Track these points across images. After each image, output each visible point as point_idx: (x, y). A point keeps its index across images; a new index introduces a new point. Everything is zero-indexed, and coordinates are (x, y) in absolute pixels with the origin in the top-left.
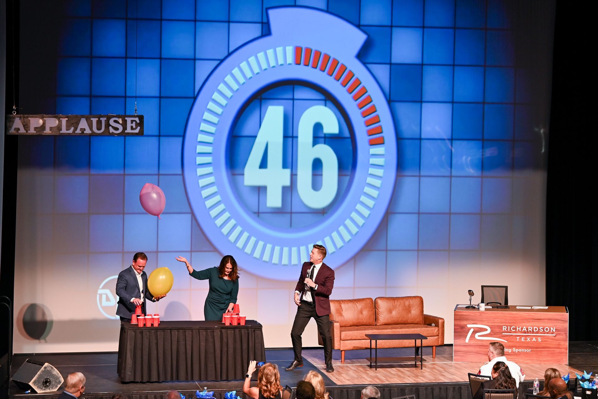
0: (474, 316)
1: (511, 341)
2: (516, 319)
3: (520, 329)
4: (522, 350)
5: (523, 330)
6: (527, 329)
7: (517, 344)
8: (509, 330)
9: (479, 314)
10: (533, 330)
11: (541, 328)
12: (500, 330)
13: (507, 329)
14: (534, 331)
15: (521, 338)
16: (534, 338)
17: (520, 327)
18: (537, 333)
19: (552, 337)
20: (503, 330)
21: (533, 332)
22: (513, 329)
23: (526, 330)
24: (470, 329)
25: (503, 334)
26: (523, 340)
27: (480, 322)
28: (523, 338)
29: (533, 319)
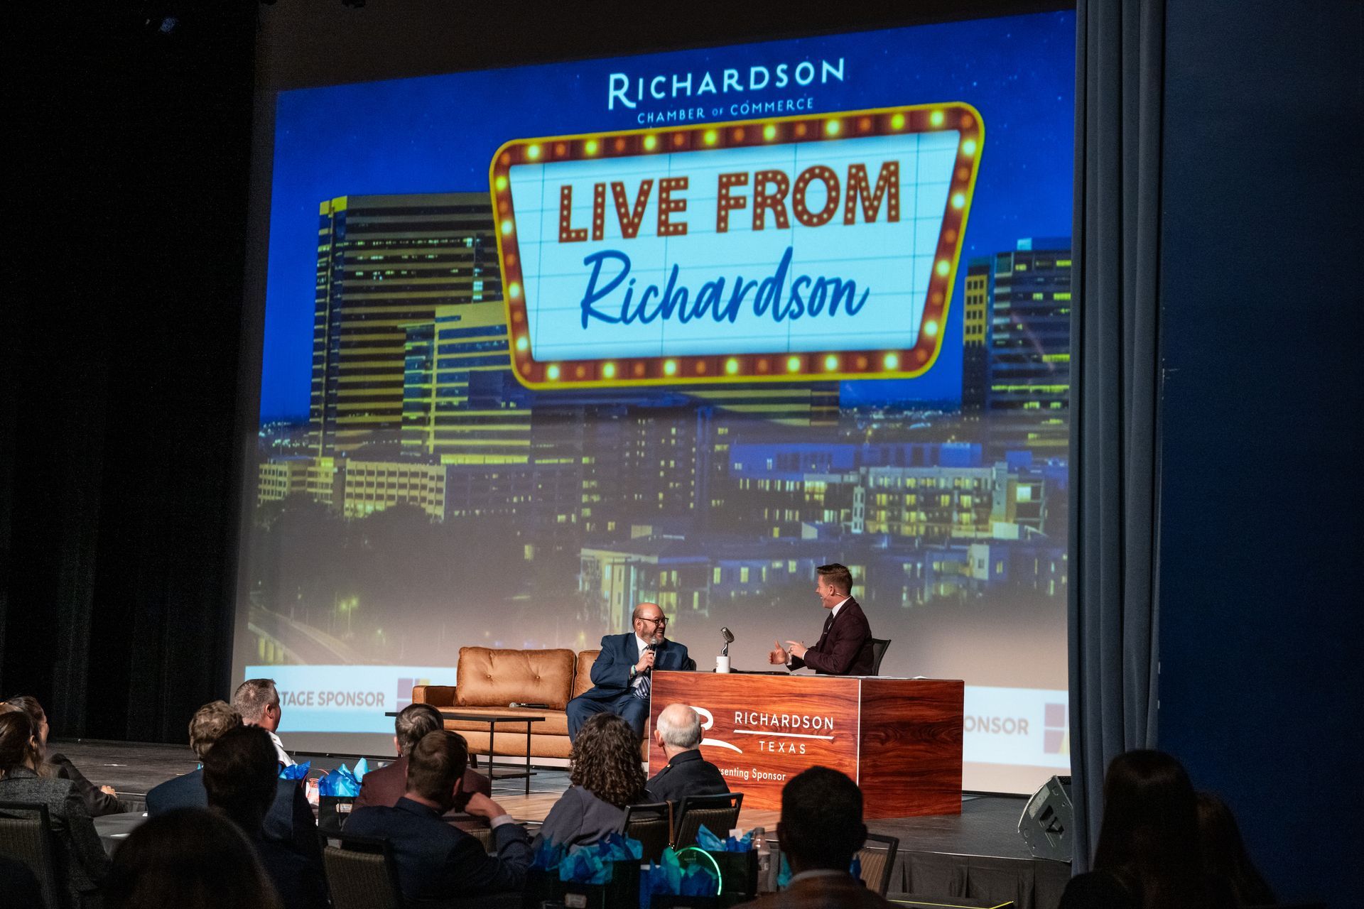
0: (684, 684)
1: (749, 752)
2: (761, 694)
3: (766, 719)
4: (769, 774)
5: (773, 722)
6: (780, 721)
7: (760, 759)
8: (746, 722)
10: (790, 723)
11: (806, 719)
12: (729, 721)
13: (743, 719)
14: (794, 726)
15: (767, 744)
16: (792, 745)
18: (799, 730)
19: (827, 744)
20: (736, 722)
21: (790, 730)
22: (754, 719)
23: (777, 722)
25: (736, 731)
26: (772, 748)
27: (696, 700)
28: (772, 745)
29: (791, 694)
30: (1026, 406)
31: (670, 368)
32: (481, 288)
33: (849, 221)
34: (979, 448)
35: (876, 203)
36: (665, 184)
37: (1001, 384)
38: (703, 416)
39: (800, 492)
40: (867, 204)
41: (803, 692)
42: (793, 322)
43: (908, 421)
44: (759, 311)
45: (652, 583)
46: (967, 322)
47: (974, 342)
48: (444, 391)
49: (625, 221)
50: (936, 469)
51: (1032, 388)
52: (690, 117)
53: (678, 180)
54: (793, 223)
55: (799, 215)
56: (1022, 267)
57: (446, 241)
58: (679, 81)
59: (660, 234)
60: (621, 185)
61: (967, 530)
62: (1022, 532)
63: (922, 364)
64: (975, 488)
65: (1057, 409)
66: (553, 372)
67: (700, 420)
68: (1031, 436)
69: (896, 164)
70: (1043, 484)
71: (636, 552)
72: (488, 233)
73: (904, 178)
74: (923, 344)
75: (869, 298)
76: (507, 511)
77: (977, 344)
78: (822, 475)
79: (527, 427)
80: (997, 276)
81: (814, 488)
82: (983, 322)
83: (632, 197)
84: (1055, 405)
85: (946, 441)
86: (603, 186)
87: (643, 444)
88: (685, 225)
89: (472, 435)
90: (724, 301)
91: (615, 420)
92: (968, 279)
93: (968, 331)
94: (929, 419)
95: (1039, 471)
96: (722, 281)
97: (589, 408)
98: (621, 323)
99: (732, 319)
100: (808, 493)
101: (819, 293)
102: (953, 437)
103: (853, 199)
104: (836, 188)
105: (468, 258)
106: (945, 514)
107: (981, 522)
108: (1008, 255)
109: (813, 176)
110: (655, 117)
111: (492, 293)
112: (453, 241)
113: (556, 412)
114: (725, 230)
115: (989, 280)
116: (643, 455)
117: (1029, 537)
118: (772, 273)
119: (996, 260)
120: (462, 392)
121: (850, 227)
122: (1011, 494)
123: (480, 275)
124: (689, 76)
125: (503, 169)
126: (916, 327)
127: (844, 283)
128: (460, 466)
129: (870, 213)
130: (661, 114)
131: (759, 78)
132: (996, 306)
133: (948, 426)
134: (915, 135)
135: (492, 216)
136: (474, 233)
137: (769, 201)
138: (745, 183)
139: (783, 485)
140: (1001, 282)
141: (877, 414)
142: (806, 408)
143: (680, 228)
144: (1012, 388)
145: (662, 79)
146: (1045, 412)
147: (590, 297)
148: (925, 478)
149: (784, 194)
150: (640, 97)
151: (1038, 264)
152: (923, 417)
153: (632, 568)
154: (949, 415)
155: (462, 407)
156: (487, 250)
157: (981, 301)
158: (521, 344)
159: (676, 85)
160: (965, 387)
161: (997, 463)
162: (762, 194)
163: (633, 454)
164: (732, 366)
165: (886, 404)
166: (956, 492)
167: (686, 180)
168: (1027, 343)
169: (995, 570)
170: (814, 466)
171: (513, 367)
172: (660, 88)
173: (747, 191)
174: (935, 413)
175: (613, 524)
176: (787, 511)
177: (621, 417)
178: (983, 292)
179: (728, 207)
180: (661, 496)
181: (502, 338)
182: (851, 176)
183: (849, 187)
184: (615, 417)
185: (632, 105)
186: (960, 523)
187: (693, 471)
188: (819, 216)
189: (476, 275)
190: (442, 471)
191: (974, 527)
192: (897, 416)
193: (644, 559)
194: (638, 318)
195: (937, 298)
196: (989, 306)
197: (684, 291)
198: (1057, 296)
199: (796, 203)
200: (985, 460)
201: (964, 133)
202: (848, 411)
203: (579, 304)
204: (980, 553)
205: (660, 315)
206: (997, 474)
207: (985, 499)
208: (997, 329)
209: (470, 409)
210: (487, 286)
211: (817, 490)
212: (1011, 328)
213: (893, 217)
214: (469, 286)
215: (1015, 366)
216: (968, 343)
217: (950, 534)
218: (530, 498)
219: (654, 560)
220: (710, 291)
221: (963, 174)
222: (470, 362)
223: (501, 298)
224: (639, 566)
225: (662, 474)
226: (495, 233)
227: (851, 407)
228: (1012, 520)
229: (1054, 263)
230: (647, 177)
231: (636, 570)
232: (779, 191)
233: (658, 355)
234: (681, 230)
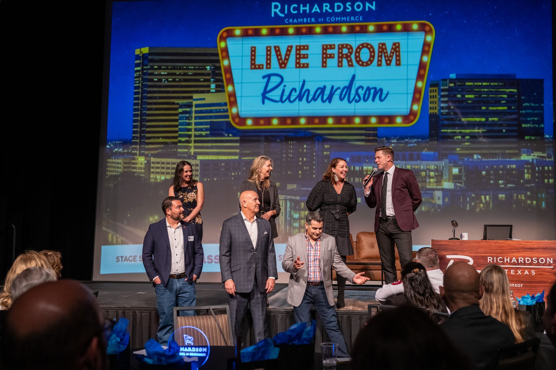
0: (453, 246)
2: (504, 249)
3: (509, 260)
4: (512, 284)
5: (513, 261)
6: (518, 260)
8: (495, 262)
9: (459, 243)
10: (524, 261)
11: (535, 259)
12: (484, 261)
13: (493, 260)
14: (526, 262)
15: (509, 271)
16: (526, 271)
17: (509, 258)
18: (530, 264)
19: (549, 270)
20: (488, 261)
21: (525, 264)
22: (500, 260)
23: (515, 261)
24: (449, 260)
26: (513, 273)
27: (461, 252)
28: (513, 271)
29: (524, 248)
30: (455, 138)
31: (303, 121)
32: (214, 87)
33: (379, 65)
34: (437, 154)
35: (390, 58)
36: (298, 48)
37: (445, 129)
38: (318, 140)
39: (362, 171)
40: (387, 58)
41: (532, 247)
42: (356, 104)
43: (407, 143)
44: (341, 99)
45: (297, 207)
46: (430, 105)
47: (433, 113)
48: (198, 129)
49: (281, 62)
50: (419, 162)
51: (458, 131)
52: (309, 21)
53: (304, 46)
54: (355, 64)
55: (358, 62)
56: (452, 85)
57: (197, 67)
58: (303, 6)
59: (296, 67)
60: (278, 47)
61: (433, 185)
62: (456, 186)
63: (412, 121)
64: (435, 169)
65: (468, 139)
66: (249, 122)
67: (317, 142)
68: (458, 149)
69: (399, 43)
70: (463, 167)
71: (289, 195)
72: (217, 65)
73: (403, 49)
74: (412, 113)
75: (389, 95)
76: (229, 179)
77: (435, 113)
78: (371, 164)
79: (238, 144)
80: (442, 88)
81: (368, 169)
82: (437, 105)
83: (283, 52)
84: (467, 137)
85: (423, 151)
86: (270, 47)
87: (292, 151)
88: (308, 64)
89: (211, 147)
90: (326, 95)
91: (278, 142)
92: (430, 89)
93: (431, 109)
94: (415, 142)
95: (462, 163)
96: (325, 87)
97: (266, 137)
98: (280, 103)
99: (330, 102)
100: (365, 171)
101: (367, 93)
102: (426, 149)
103: (381, 56)
104: (374, 52)
105: (208, 74)
106: (424, 179)
107: (439, 182)
108: (446, 80)
109: (363, 47)
110: (293, 21)
111: (220, 89)
112: (200, 67)
113: (251, 138)
114: (326, 67)
115: (439, 89)
116: (291, 156)
117: (458, 188)
118: (347, 84)
119: (441, 82)
120: (206, 130)
121: (380, 67)
122: (450, 171)
123: (214, 82)
124: (308, 5)
125: (223, 39)
126: (409, 107)
127: (378, 89)
128: (206, 160)
129: (388, 62)
130: (295, 19)
131: (339, 7)
132: (442, 99)
133: (424, 145)
134: (406, 33)
135: (219, 58)
136: (211, 64)
137: (345, 56)
138: (334, 48)
139: (354, 168)
140: (443, 90)
141: (394, 140)
142: (363, 137)
143: (306, 65)
144: (449, 131)
145: (296, 6)
146: (463, 140)
147: (265, 92)
148: (415, 165)
149: (351, 53)
150: (286, 12)
151: (458, 84)
152: (413, 142)
153: (288, 201)
154: (424, 141)
155: (206, 136)
156: (217, 72)
157: (436, 97)
158: (234, 110)
159: (302, 8)
160: (430, 130)
161: (444, 160)
162: (342, 53)
163: (287, 155)
164: (330, 121)
165: (397, 137)
166: (428, 171)
167: (308, 46)
168: (455, 114)
169: (445, 200)
170: (367, 161)
171: (230, 119)
172: (294, 9)
173: (335, 51)
174: (418, 140)
175: (279, 184)
176: (356, 178)
177: (281, 141)
178: (437, 94)
179: (326, 58)
180: (300, 172)
181: (225, 108)
182: (379, 47)
183: (379, 52)
184: (278, 140)
185: (283, 15)
186: (430, 182)
187: (314, 162)
188: (367, 63)
189: (212, 82)
190: (198, 162)
191: (435, 184)
192: (402, 141)
193: (293, 198)
194: (287, 100)
195: (417, 96)
196: (439, 99)
197: (308, 91)
198: (467, 96)
199: (356, 57)
200: (440, 159)
201: (427, 33)
202: (381, 139)
203: (260, 95)
204: (438, 194)
205: (297, 100)
206: (444, 164)
207: (440, 173)
208: (442, 108)
209: (210, 137)
210: (217, 86)
211: (369, 170)
212: (448, 108)
213: (398, 64)
214: (209, 86)
215: (451, 122)
216: (431, 113)
217: (426, 187)
218: (240, 173)
219: (298, 198)
220: (319, 91)
221: (427, 48)
222: (210, 117)
223: (224, 91)
224: (291, 200)
225: (300, 163)
226: (220, 65)
227: (383, 138)
228: (451, 181)
229: (465, 84)
230: (290, 44)
231: (290, 202)
232: (349, 52)
233: (297, 116)
234: (306, 66)
